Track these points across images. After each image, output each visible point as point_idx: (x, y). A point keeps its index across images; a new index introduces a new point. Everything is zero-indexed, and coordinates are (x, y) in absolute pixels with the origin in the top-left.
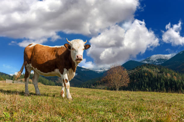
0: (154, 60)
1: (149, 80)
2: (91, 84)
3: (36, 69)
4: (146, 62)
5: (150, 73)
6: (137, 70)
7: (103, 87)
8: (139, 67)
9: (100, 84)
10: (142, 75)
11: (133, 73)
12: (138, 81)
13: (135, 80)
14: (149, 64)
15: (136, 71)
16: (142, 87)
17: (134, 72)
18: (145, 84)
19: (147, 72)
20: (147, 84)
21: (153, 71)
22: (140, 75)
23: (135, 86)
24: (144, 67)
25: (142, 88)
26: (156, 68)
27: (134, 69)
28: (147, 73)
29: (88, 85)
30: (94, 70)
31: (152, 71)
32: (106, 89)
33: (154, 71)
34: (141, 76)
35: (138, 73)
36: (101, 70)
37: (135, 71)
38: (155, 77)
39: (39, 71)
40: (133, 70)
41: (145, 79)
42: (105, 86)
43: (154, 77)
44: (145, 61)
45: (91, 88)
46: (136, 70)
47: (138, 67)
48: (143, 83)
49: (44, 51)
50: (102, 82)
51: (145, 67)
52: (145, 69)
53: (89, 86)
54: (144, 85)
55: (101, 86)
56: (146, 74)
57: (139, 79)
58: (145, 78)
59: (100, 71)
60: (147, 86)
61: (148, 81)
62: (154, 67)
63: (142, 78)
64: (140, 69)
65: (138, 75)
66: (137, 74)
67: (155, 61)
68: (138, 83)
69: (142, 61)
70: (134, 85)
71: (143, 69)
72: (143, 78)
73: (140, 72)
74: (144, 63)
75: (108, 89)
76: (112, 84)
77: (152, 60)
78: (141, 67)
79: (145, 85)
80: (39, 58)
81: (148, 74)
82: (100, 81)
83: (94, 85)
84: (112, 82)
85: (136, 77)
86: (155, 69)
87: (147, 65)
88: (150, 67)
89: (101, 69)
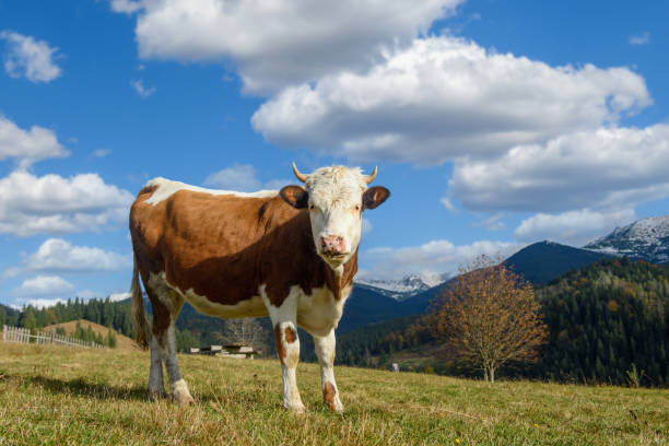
0: (650, 241)
1: (628, 330)
2: (362, 346)
3: (191, 291)
4: (610, 250)
5: (632, 301)
6: (568, 288)
7: (418, 362)
8: (579, 273)
9: (405, 346)
10: (593, 308)
11: (554, 301)
12: (575, 334)
13: (563, 334)
14: (624, 261)
15: (565, 292)
16: (593, 362)
17: (554, 294)
18: (611, 350)
19: (618, 295)
20: (619, 354)
21: (646, 290)
22: (583, 310)
23: (560, 359)
24: (602, 273)
25: (595, 367)
26: (661, 277)
27: (555, 282)
28: (618, 302)
29: (350, 353)
30: (374, 285)
31: (642, 293)
32: (432, 369)
33: (651, 293)
34: (588, 313)
35: (575, 303)
36: (407, 285)
37: (561, 292)
38: (657, 320)
39: (204, 299)
40: (551, 288)
41: (610, 329)
42: (424, 359)
43: (648, 317)
44: (605, 245)
45: (364, 365)
46: (565, 286)
47: (575, 272)
48: (600, 344)
49: (221, 217)
50: (412, 339)
51: (606, 271)
52: (608, 281)
53: (355, 354)
54: (603, 354)
55: (406, 355)
56: (613, 305)
57: (582, 328)
58: (610, 321)
59: (402, 288)
60: (616, 357)
61: (622, 336)
62: (650, 275)
63: (594, 321)
64: (584, 280)
65: (576, 308)
66: (570, 305)
67: (653, 246)
68: (577, 344)
69: (594, 247)
70: (556, 354)
71: (597, 283)
72: (601, 323)
73: (584, 296)
74: (601, 255)
75: (439, 371)
76: (468, 350)
77: (638, 241)
78: (590, 274)
79: (609, 354)
80: (201, 245)
81: (623, 305)
82: (403, 334)
83: (375, 353)
84: (466, 341)
85: (568, 317)
86: (654, 283)
87: (617, 264)
88: (631, 273)
89: (407, 282)
